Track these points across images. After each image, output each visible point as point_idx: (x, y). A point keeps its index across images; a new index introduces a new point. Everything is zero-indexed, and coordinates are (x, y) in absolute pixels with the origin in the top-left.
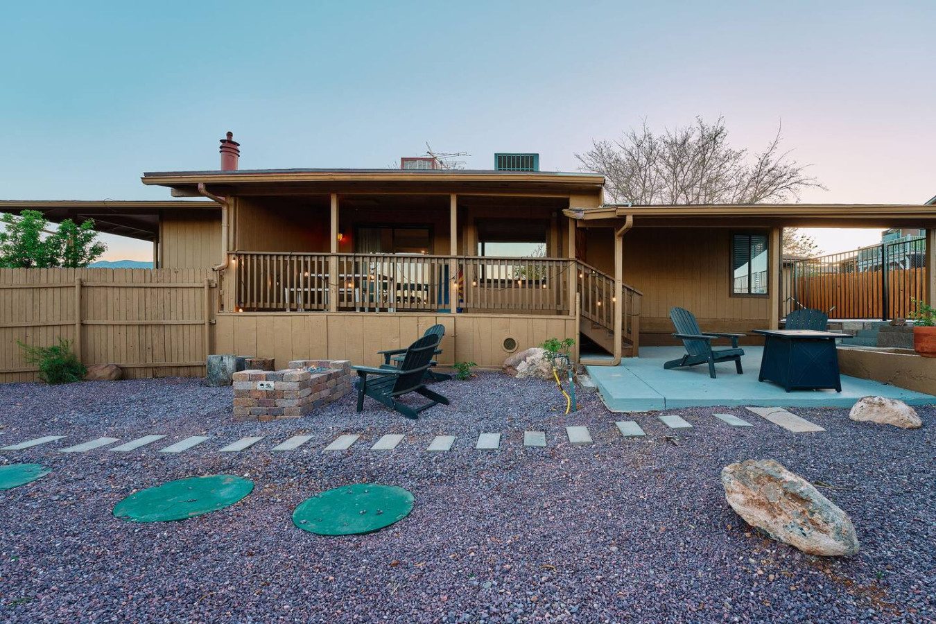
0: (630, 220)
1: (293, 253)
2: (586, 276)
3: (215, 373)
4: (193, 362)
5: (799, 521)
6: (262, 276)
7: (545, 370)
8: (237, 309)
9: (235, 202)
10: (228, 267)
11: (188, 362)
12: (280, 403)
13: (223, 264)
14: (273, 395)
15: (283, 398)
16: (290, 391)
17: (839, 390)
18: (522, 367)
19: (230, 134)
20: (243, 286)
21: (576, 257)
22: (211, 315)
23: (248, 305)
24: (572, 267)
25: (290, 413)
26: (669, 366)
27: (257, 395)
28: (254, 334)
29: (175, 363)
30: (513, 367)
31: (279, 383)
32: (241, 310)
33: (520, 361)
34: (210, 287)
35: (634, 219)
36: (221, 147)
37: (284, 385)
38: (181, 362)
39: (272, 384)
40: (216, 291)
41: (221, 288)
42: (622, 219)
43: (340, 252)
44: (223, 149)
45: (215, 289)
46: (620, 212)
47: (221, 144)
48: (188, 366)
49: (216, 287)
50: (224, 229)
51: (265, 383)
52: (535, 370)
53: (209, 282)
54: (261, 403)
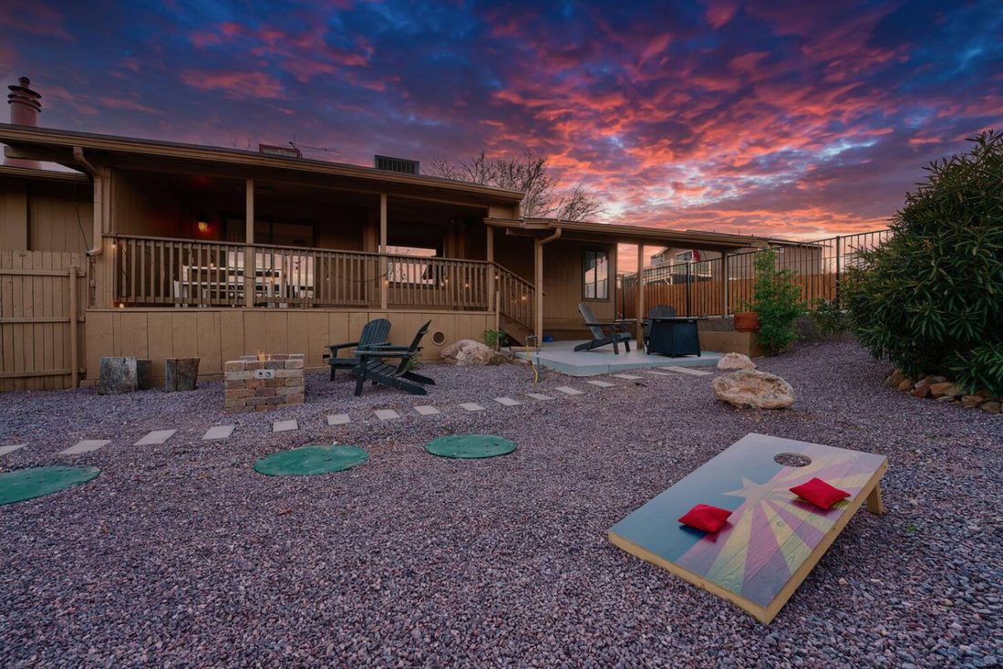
0: (559, 231)
1: (198, 241)
2: (502, 278)
3: (116, 377)
4: (49, 371)
5: (772, 391)
6: (153, 265)
7: (481, 358)
8: (117, 305)
9: (111, 175)
10: (101, 254)
11: (40, 370)
12: (281, 391)
13: (95, 250)
14: (272, 384)
15: (285, 386)
16: (292, 379)
17: (699, 355)
18: (460, 356)
19: (25, 81)
20: (124, 276)
21: (494, 260)
22: (78, 312)
23: (132, 299)
24: (491, 270)
25: (293, 400)
26: (577, 349)
27: (254, 385)
28: (144, 334)
29: (19, 372)
30: (452, 357)
31: (280, 371)
32: (122, 306)
33: (456, 352)
34: (78, 277)
35: (562, 232)
36: (10, 96)
37: (287, 373)
38: (30, 371)
39: (272, 371)
40: (85, 283)
41: (91, 278)
42: (553, 231)
43: (255, 242)
44: (12, 99)
45: (83, 280)
46: (551, 224)
47: (10, 92)
48: (41, 376)
49: (85, 276)
50: (97, 207)
51: (264, 372)
52: (472, 357)
53: (77, 270)
54: (259, 393)
